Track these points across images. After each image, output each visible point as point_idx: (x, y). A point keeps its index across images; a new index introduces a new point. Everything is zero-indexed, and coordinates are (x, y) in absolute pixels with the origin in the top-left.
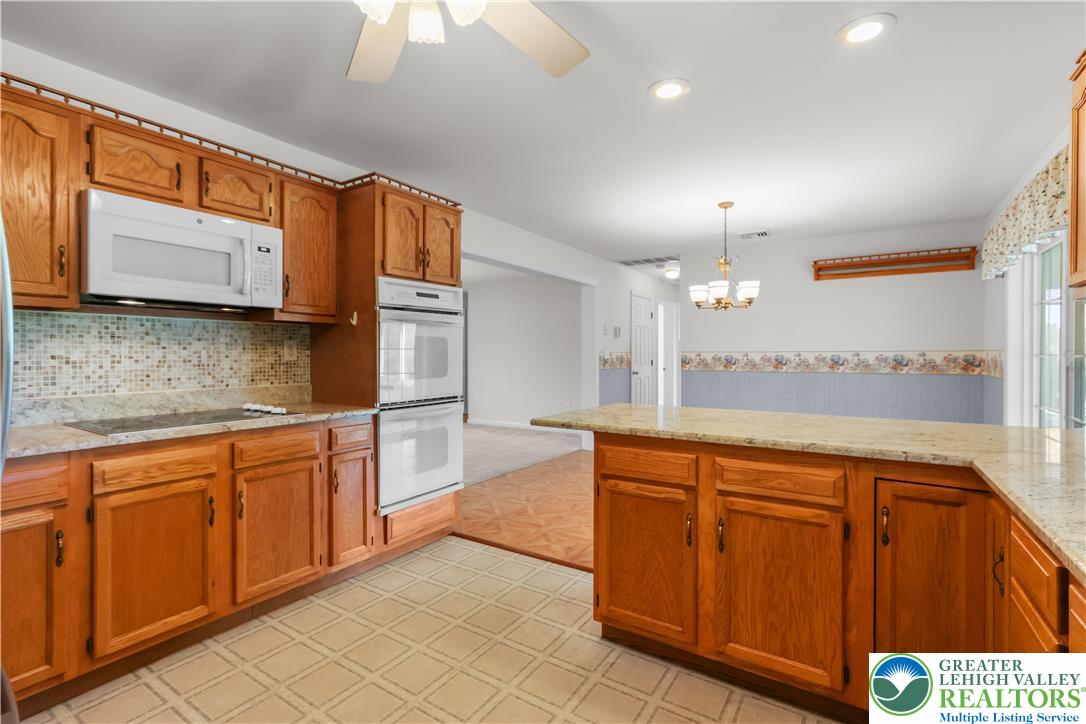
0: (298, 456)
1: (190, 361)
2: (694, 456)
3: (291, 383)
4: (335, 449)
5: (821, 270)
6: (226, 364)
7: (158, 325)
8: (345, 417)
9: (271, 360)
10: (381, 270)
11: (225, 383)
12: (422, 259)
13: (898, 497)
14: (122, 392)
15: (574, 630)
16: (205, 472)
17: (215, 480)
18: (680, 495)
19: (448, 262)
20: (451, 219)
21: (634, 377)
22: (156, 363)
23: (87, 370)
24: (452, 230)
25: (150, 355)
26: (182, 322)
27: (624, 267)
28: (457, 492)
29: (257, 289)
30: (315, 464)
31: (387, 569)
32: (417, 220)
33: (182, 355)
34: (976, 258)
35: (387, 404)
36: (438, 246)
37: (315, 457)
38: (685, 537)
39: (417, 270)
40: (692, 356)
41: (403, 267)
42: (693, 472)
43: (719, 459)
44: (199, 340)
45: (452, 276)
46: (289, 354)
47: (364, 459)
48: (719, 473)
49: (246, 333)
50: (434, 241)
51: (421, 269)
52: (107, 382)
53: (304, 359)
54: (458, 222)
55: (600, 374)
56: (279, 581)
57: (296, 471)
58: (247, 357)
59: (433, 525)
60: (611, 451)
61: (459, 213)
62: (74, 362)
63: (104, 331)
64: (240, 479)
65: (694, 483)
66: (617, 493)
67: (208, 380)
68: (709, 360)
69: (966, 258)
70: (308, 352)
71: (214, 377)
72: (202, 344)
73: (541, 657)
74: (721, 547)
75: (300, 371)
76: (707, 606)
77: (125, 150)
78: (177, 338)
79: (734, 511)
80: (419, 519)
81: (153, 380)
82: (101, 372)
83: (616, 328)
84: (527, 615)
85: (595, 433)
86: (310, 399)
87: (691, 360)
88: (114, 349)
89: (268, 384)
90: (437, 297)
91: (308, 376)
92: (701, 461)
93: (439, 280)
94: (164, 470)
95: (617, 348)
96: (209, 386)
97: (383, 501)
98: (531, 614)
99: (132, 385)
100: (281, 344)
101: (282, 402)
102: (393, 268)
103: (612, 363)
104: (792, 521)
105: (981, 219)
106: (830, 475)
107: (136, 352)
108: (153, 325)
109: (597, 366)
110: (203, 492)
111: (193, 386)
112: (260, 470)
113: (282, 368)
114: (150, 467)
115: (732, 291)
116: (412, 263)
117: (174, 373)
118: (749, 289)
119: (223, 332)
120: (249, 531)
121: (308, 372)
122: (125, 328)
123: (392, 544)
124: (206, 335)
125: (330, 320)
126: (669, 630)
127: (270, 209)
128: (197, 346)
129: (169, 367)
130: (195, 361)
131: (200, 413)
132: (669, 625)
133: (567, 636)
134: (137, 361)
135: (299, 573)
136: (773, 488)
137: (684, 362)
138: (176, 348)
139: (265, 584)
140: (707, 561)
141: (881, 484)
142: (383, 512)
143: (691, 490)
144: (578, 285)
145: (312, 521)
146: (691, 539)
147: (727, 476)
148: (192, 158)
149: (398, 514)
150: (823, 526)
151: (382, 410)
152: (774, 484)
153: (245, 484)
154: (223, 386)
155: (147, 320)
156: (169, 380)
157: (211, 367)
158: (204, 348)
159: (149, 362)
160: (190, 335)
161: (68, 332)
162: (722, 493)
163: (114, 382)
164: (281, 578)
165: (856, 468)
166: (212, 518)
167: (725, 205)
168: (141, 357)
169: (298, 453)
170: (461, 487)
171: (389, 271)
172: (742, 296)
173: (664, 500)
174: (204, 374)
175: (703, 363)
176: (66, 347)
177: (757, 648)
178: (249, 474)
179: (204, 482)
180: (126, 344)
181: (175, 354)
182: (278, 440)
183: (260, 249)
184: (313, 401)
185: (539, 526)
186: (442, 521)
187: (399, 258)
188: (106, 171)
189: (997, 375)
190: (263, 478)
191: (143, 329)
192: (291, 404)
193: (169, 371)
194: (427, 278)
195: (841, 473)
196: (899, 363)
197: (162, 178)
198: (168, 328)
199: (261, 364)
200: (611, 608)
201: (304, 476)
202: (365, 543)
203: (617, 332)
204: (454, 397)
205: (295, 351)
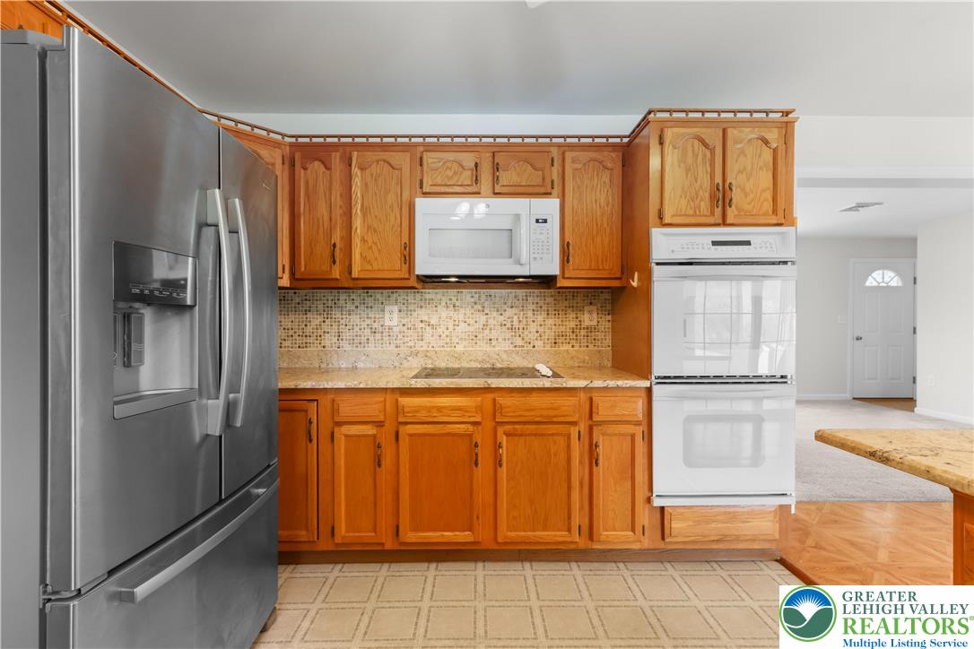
0: (555, 420)
1: (505, 325)
3: (591, 347)
4: (595, 418)
6: (533, 327)
7: (483, 297)
9: (572, 324)
10: (656, 220)
11: (532, 345)
12: (721, 198)
14: (460, 348)
16: (472, 419)
17: (480, 427)
19: (768, 194)
20: (776, 136)
22: (481, 327)
23: (440, 331)
24: (776, 151)
25: (478, 320)
26: (499, 293)
29: (535, 258)
30: (574, 431)
32: (713, 151)
33: (500, 320)
36: (749, 176)
37: (574, 423)
39: (712, 213)
41: (690, 212)
44: (512, 307)
45: (776, 212)
46: (589, 318)
47: (633, 437)
49: (550, 300)
50: (742, 171)
51: (719, 210)
52: (451, 340)
53: (605, 323)
54: (787, 137)
56: (535, 536)
57: (553, 434)
58: (550, 322)
61: (789, 124)
62: (433, 325)
63: (449, 302)
64: (500, 430)
67: (519, 342)
70: (609, 317)
71: (523, 339)
72: (514, 310)
75: (600, 335)
77: (441, 164)
78: (496, 306)
81: (479, 340)
82: (447, 333)
86: (610, 364)
88: (455, 316)
89: (567, 347)
90: (748, 243)
91: (608, 341)
93: (751, 221)
94: (441, 412)
96: (519, 346)
99: (466, 343)
100: (581, 310)
101: (581, 365)
102: (675, 215)
107: (469, 318)
108: (479, 297)
110: (470, 436)
111: (507, 346)
112: (517, 426)
113: (583, 332)
114: (433, 407)
116: (705, 206)
117: (494, 335)
119: (530, 299)
120: (508, 481)
121: (609, 337)
122: (461, 300)
123: (670, 543)
124: (517, 303)
125: (615, 284)
127: (552, 182)
128: (510, 312)
129: (491, 329)
130: (509, 325)
131: (512, 369)
134: (469, 325)
135: (555, 536)
138: (495, 314)
139: (522, 534)
142: (657, 502)
145: (569, 488)
148: (488, 155)
149: (681, 510)
151: (658, 383)
153: (505, 438)
154: (530, 347)
155: (476, 293)
156: (490, 340)
157: (521, 330)
158: (516, 314)
159: (477, 326)
160: (505, 303)
161: (429, 304)
163: (455, 340)
164: (536, 533)
166: (477, 460)
168: (472, 322)
169: (555, 416)
170: (790, 501)
171: (667, 220)
174: (515, 336)
176: (428, 314)
178: (508, 427)
179: (470, 428)
180: (462, 311)
181: (495, 319)
182: (534, 400)
183: (537, 221)
184: (613, 367)
187: (684, 202)
188: (430, 183)
190: (521, 435)
191: (473, 300)
192: (591, 368)
193: (490, 333)
194: (728, 221)
197: (466, 177)
198: (489, 299)
199: (563, 329)
201: (561, 441)
202: (633, 530)
205: (595, 315)
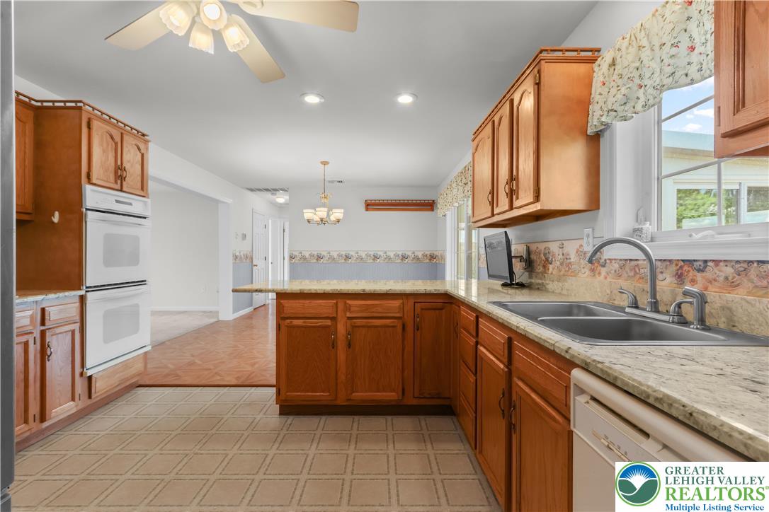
2: (335, 301)
4: (48, 324)
5: (369, 206)
8: (58, 297)
10: (87, 180)
12: (119, 175)
13: (422, 309)
15: (261, 415)
18: (328, 322)
19: (139, 178)
20: (142, 146)
21: (255, 268)
24: (143, 155)
27: (250, 193)
28: (146, 353)
30: (30, 338)
31: (91, 418)
32: (116, 144)
34: (435, 205)
35: (90, 287)
36: (132, 166)
37: (30, 332)
38: (331, 345)
39: (116, 182)
40: (297, 254)
41: (106, 179)
42: (335, 309)
43: (348, 302)
45: (142, 189)
47: (73, 332)
48: (348, 308)
50: (129, 162)
51: (119, 182)
54: (147, 149)
55: (233, 266)
59: (127, 379)
60: (287, 303)
61: (147, 142)
65: (335, 315)
66: (291, 327)
68: (307, 256)
69: (430, 206)
73: (246, 434)
74: (349, 346)
76: (342, 377)
79: (356, 326)
80: (117, 376)
83: (243, 234)
84: (226, 417)
85: (277, 294)
87: (296, 256)
90: (131, 204)
92: (339, 304)
93: (131, 192)
95: (243, 248)
97: (89, 364)
98: (229, 415)
102: (97, 179)
103: (241, 258)
104: (381, 327)
105: (435, 187)
106: (396, 303)
109: (231, 260)
115: (328, 215)
116: (112, 178)
118: (337, 214)
123: (95, 398)
125: (27, 217)
126: (321, 396)
132: (322, 394)
133: (257, 420)
136: (373, 312)
137: (291, 257)
140: (342, 355)
141: (416, 304)
142: (88, 373)
143: (334, 319)
144: (217, 201)
146: (334, 345)
147: (352, 309)
149: (101, 374)
150: (393, 327)
151: (87, 291)
152: (374, 310)
162: (349, 318)
165: (407, 298)
167: (325, 163)
170: (149, 348)
171: (94, 181)
172: (332, 218)
173: (319, 327)
175: (304, 258)
177: (366, 392)
185: (210, 369)
186: (132, 377)
187: (102, 172)
189: (443, 262)
194: (124, 189)
195: (401, 301)
196: (404, 257)
200: (288, 394)
201: (20, 349)
202: (73, 400)
203: (244, 236)
204: (142, 281)
